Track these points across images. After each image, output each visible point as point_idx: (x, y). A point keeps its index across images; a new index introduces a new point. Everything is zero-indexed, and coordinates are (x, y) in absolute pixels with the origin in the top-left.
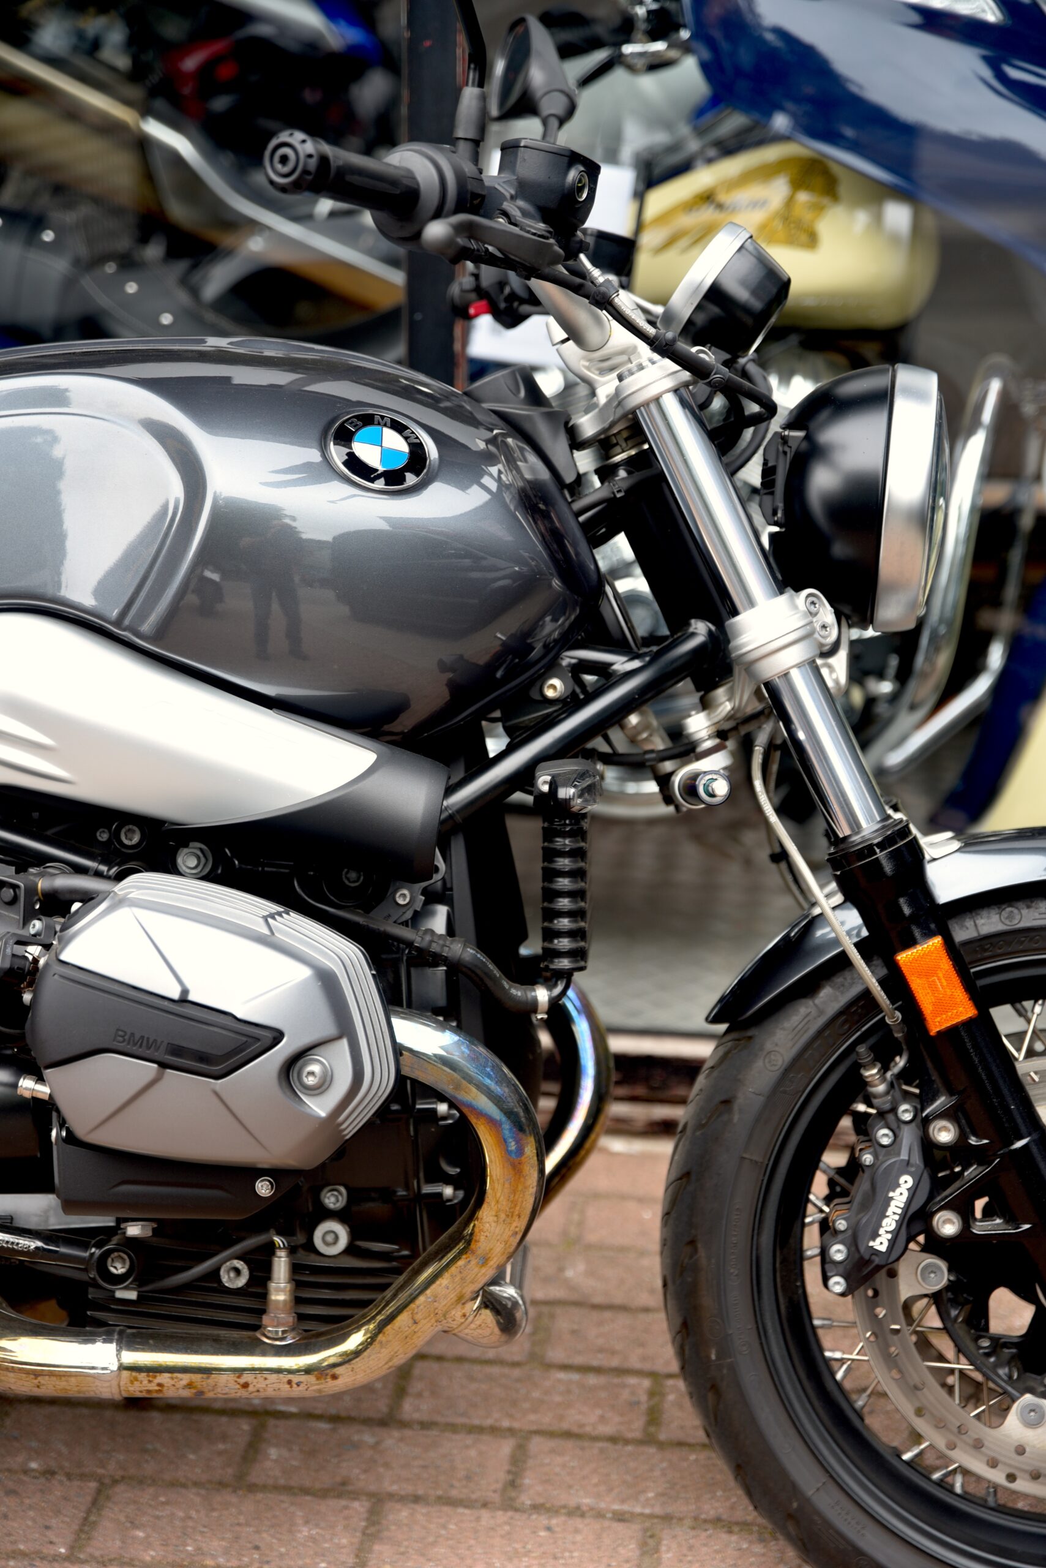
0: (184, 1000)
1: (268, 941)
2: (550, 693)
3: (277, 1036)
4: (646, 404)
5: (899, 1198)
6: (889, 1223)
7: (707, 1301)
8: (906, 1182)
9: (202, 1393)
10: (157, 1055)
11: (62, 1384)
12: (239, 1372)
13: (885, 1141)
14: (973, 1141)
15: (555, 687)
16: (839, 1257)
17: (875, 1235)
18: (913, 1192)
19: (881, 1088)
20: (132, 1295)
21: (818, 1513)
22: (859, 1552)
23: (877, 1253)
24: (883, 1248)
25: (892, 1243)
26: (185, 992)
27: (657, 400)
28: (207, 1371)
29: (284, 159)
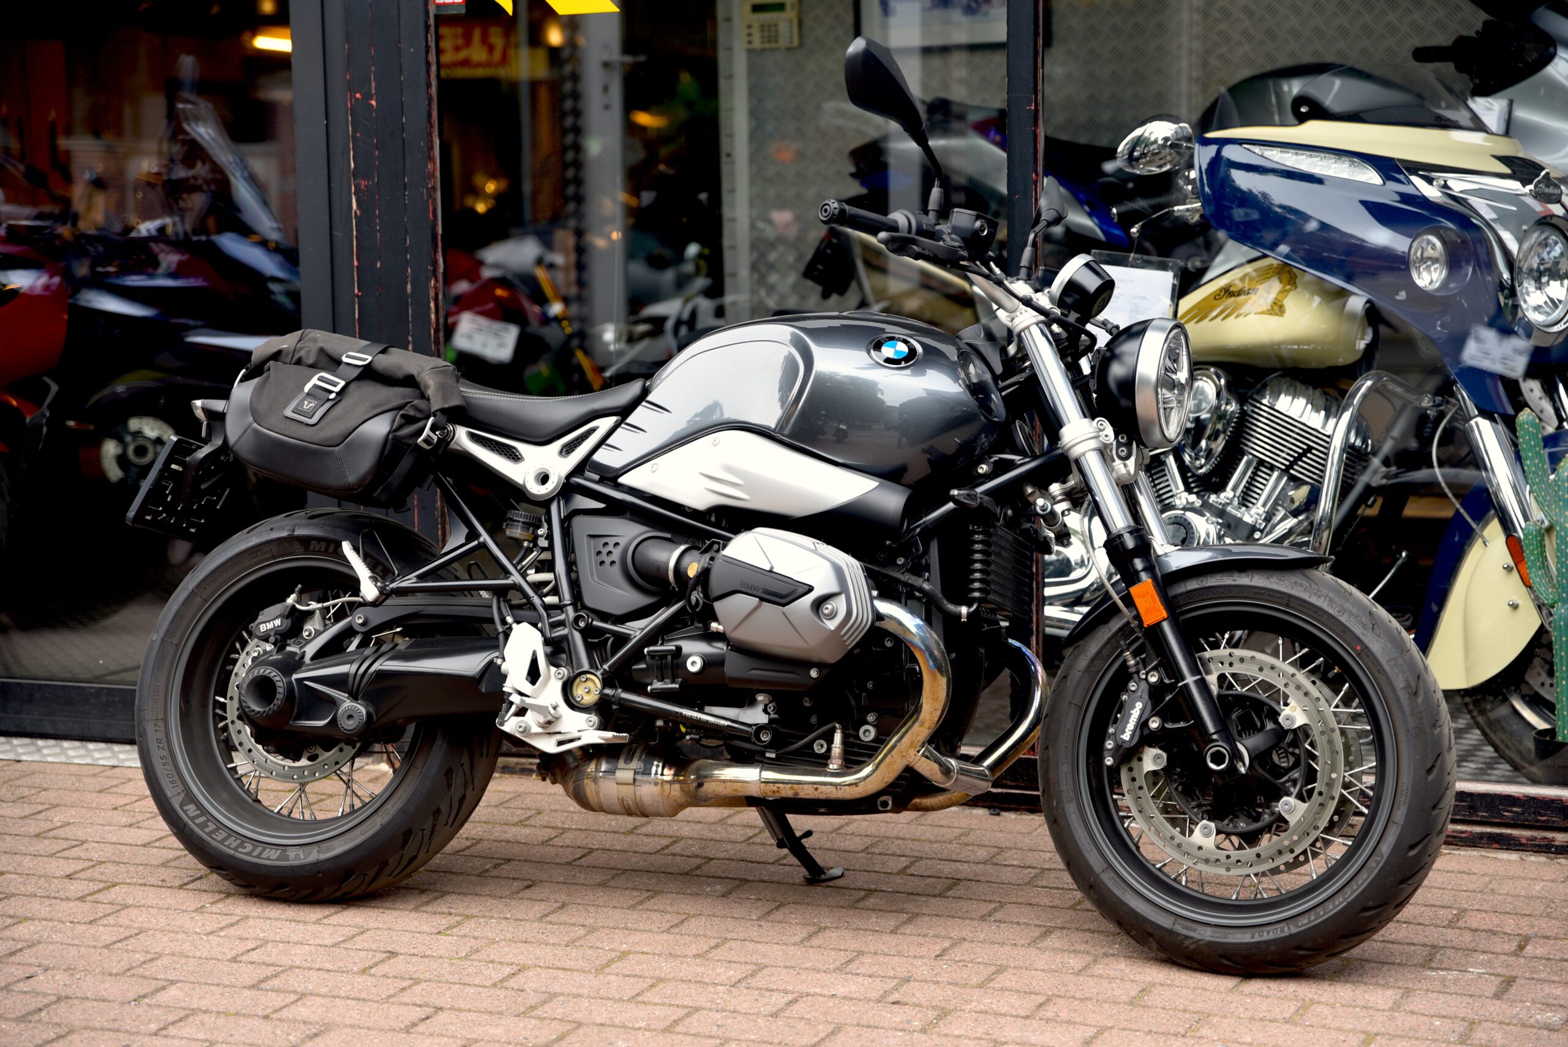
0: (771, 571)
1: (815, 551)
2: (980, 471)
3: (810, 589)
4: (1023, 330)
5: (1135, 713)
6: (1131, 726)
7: (1052, 775)
8: (1139, 705)
9: (797, 794)
10: (759, 593)
11: (735, 786)
12: (814, 783)
13: (1133, 689)
14: (1167, 681)
15: (983, 469)
16: (1109, 747)
17: (1124, 732)
18: (1143, 711)
19: (1132, 662)
20: (773, 756)
21: (1103, 883)
22: (1123, 903)
23: (1124, 741)
24: (1127, 739)
25: (1132, 736)
26: (772, 568)
27: (1028, 328)
28: (799, 783)
29: (826, 211)
